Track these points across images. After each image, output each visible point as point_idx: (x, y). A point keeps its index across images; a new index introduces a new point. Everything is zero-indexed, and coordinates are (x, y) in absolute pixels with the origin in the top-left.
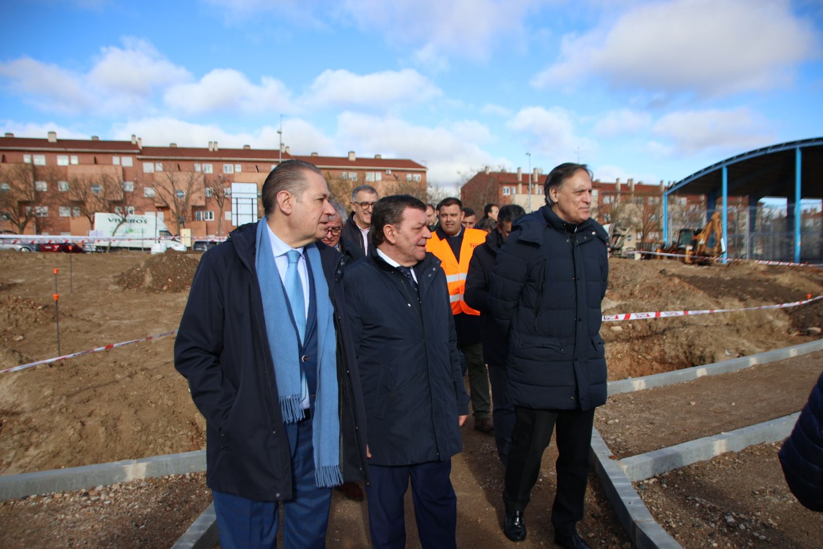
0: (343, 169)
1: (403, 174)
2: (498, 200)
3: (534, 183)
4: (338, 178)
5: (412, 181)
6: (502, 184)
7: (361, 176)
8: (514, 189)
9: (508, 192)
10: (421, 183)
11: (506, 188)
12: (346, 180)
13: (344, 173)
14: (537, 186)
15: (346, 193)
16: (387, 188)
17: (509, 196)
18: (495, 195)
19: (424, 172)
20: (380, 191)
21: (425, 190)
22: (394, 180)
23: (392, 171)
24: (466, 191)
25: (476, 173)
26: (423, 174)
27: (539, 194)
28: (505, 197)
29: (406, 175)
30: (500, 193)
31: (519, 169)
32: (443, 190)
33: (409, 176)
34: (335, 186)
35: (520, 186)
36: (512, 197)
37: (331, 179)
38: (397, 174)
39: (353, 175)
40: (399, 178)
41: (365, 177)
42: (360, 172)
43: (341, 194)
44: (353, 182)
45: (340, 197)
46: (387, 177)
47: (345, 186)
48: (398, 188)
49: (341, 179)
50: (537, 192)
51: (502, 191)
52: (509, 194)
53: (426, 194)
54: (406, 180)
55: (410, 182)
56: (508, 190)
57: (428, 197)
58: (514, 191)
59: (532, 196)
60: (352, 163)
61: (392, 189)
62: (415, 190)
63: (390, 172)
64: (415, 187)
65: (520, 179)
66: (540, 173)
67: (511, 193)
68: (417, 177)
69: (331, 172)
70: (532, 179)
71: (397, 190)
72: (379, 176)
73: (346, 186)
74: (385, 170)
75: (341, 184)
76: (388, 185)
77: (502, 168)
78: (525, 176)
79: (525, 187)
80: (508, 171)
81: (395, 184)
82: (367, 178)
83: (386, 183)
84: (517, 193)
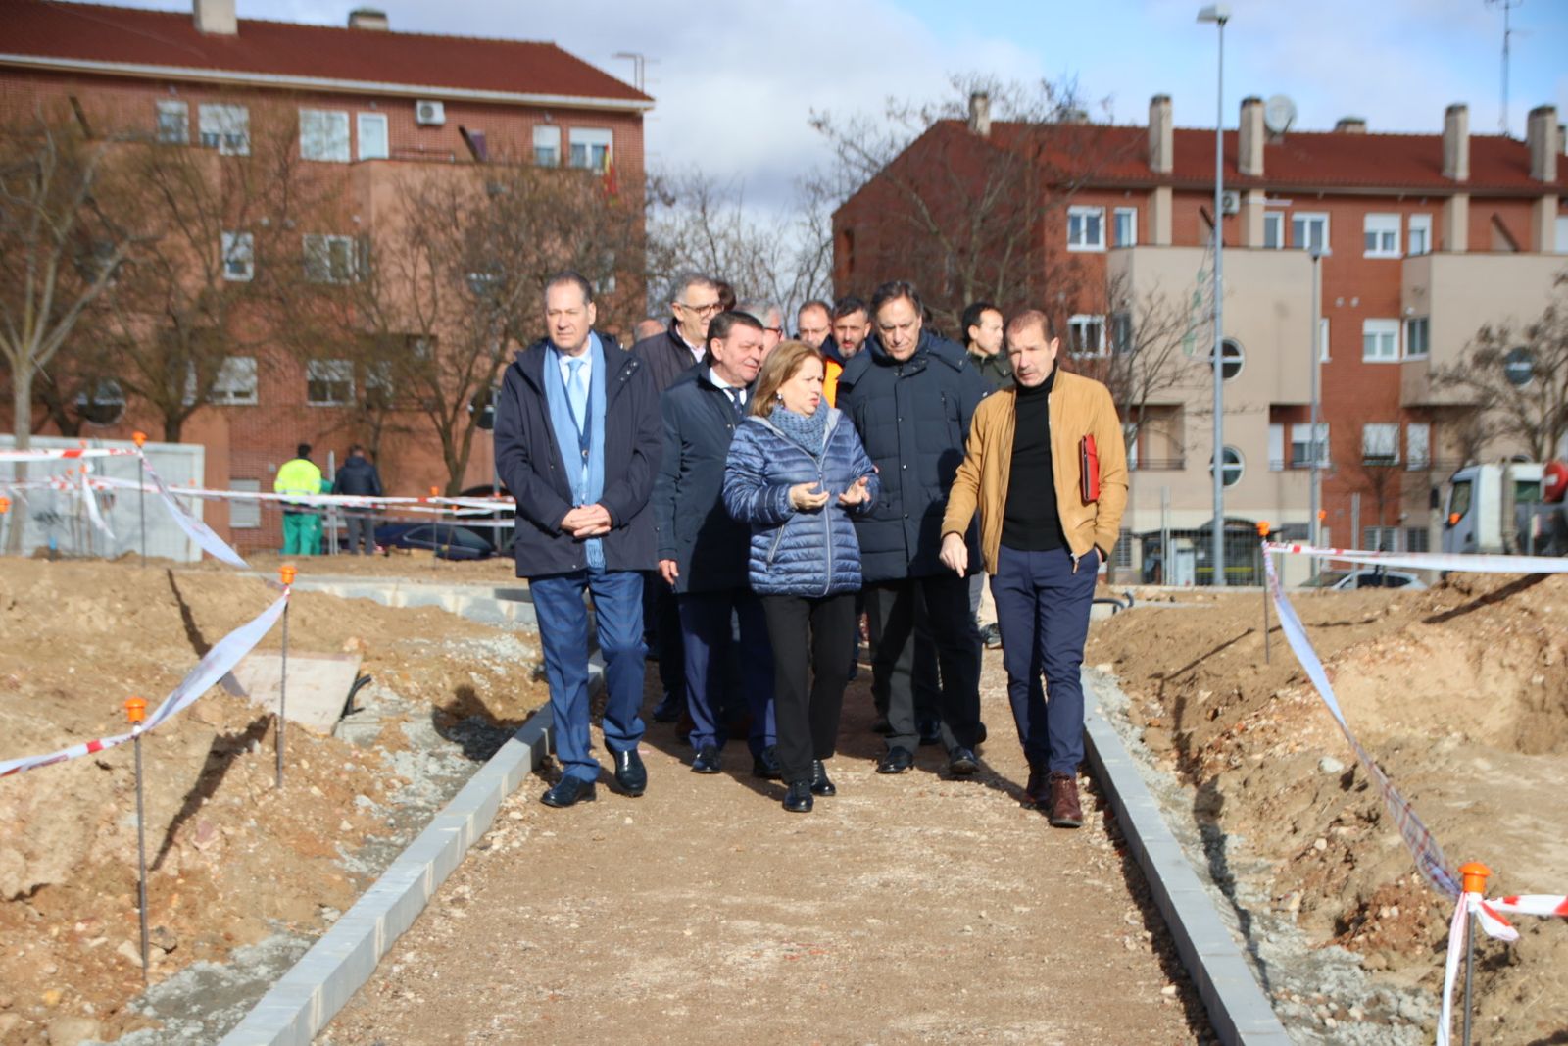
0: (165, 84)
1: (512, 124)
2: (1040, 280)
3: (1243, 186)
4: (137, 137)
5: (566, 166)
6: (1060, 188)
7: (271, 126)
8: (1130, 215)
9: (1093, 237)
10: (609, 179)
11: (1082, 211)
12: (179, 146)
13: (172, 106)
14: (1257, 199)
15: (182, 221)
16: (421, 204)
17: (1099, 257)
18: (1020, 249)
19: (634, 118)
20: (383, 220)
21: (634, 216)
22: (459, 163)
23: (450, 104)
24: (860, 229)
25: (919, 128)
26: (625, 128)
27: (1270, 246)
28: (1076, 260)
29: (529, 134)
30: (1049, 239)
31: (1158, 101)
32: (735, 222)
33: (547, 138)
34: (120, 181)
35: (1164, 198)
36: (1114, 264)
37: (89, 136)
38: (476, 126)
39: (220, 120)
40: (492, 150)
41: (294, 134)
42: (266, 103)
43: (152, 227)
44: (226, 164)
45: (149, 244)
46: (424, 141)
47: (174, 184)
48: (485, 203)
49: (151, 142)
50: (1256, 235)
51: (1058, 230)
52: (1101, 246)
53: (643, 242)
54: (527, 162)
55: (549, 170)
56: (1093, 223)
57: (651, 259)
58: (1130, 235)
59: (1230, 258)
60: (215, 50)
61: (454, 209)
62: (578, 219)
63: (439, 115)
64: (582, 198)
65: (1165, 161)
66: (1278, 125)
67: (1114, 245)
68: (591, 138)
69: (95, 100)
70: (1232, 161)
71: (476, 213)
72: (375, 134)
73: (185, 180)
74: (409, 102)
75: (151, 170)
76: (429, 185)
77: (1060, 95)
78: (1193, 144)
79: (1193, 205)
80: (1098, 116)
81: (467, 181)
82: (308, 143)
83: (415, 177)
84: (1145, 240)
